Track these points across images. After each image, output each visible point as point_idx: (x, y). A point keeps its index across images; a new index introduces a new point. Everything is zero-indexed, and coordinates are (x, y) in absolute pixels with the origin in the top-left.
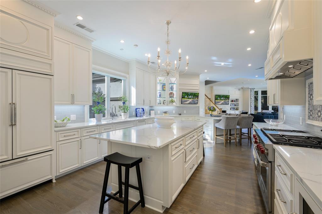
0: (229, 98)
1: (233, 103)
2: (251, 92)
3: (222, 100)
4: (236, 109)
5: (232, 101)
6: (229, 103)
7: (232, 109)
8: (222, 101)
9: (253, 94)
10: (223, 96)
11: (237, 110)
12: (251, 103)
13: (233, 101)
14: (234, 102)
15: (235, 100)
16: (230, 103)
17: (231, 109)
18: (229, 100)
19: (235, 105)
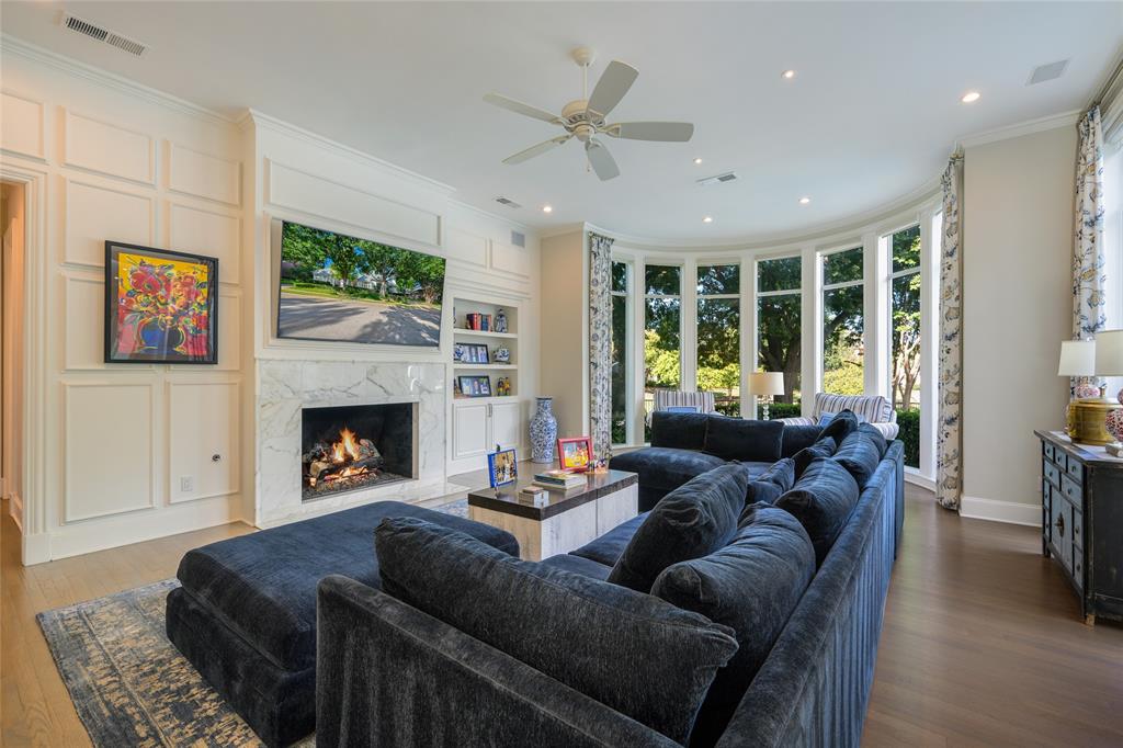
0: (440, 282)
1: (478, 334)
2: (596, 263)
3: (374, 295)
4: (500, 384)
5: (470, 318)
6: (436, 334)
7: (467, 388)
8: (374, 312)
9: (604, 276)
10: (380, 257)
11: (507, 392)
12: (593, 338)
13: (478, 321)
14: (484, 327)
15: (492, 313)
16: (450, 332)
17: (458, 388)
18: (439, 301)
19: (491, 358)
